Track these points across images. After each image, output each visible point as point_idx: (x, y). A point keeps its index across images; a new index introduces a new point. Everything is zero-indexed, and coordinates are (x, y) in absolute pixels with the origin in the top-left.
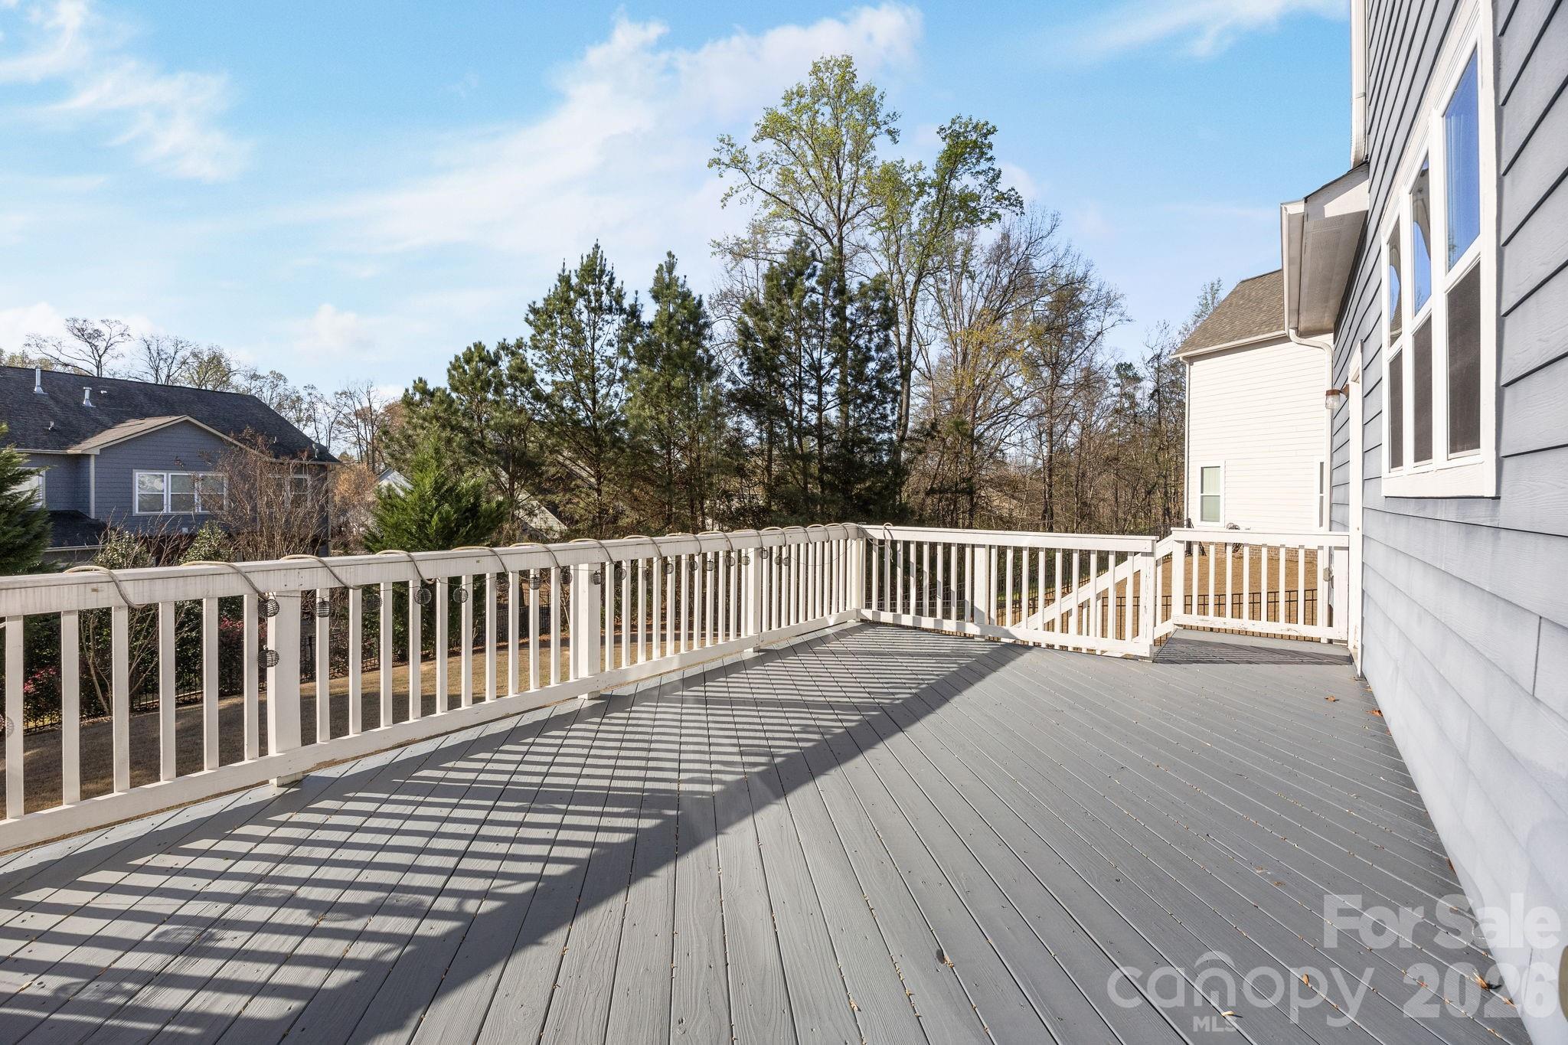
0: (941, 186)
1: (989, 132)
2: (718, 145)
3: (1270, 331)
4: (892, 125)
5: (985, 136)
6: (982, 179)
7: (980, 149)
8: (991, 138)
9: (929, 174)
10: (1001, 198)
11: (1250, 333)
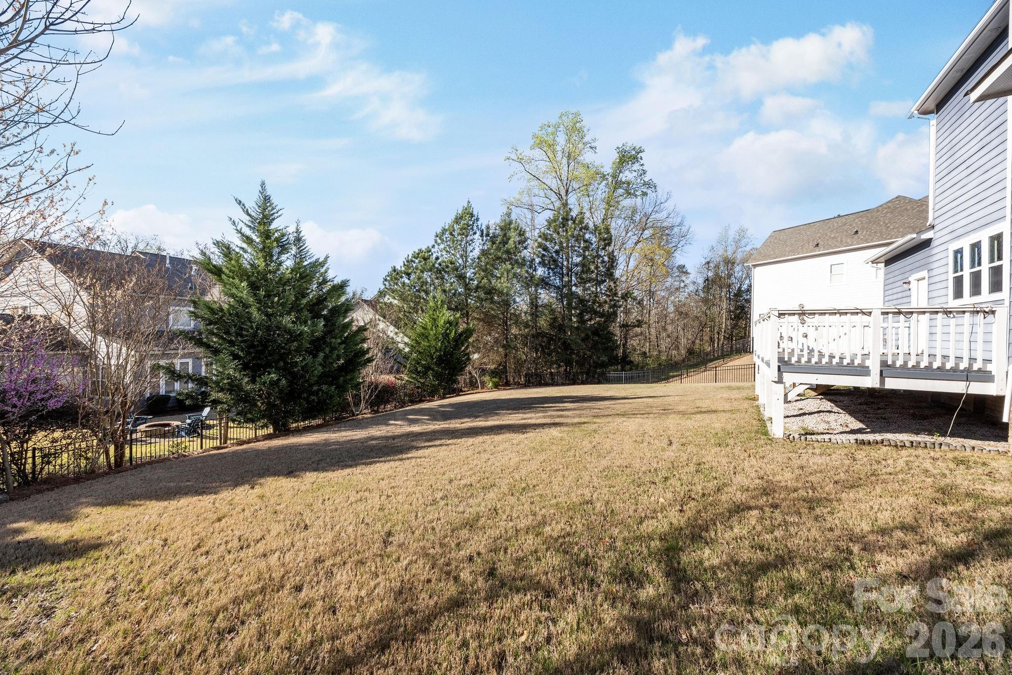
0: (614, 176)
1: (641, 152)
2: (510, 150)
3: (794, 255)
4: (593, 145)
5: (638, 153)
6: (635, 174)
7: (635, 159)
8: (640, 154)
9: (608, 169)
10: (645, 184)
11: (785, 256)
